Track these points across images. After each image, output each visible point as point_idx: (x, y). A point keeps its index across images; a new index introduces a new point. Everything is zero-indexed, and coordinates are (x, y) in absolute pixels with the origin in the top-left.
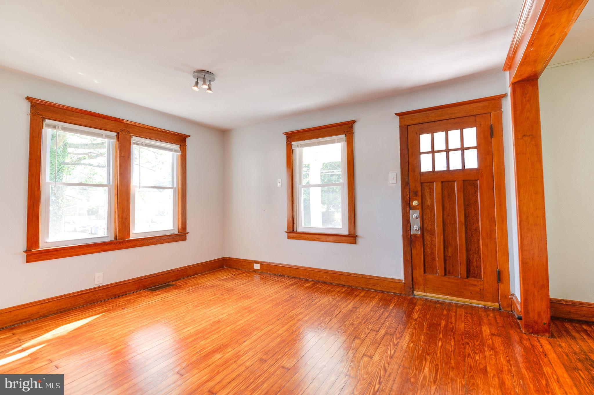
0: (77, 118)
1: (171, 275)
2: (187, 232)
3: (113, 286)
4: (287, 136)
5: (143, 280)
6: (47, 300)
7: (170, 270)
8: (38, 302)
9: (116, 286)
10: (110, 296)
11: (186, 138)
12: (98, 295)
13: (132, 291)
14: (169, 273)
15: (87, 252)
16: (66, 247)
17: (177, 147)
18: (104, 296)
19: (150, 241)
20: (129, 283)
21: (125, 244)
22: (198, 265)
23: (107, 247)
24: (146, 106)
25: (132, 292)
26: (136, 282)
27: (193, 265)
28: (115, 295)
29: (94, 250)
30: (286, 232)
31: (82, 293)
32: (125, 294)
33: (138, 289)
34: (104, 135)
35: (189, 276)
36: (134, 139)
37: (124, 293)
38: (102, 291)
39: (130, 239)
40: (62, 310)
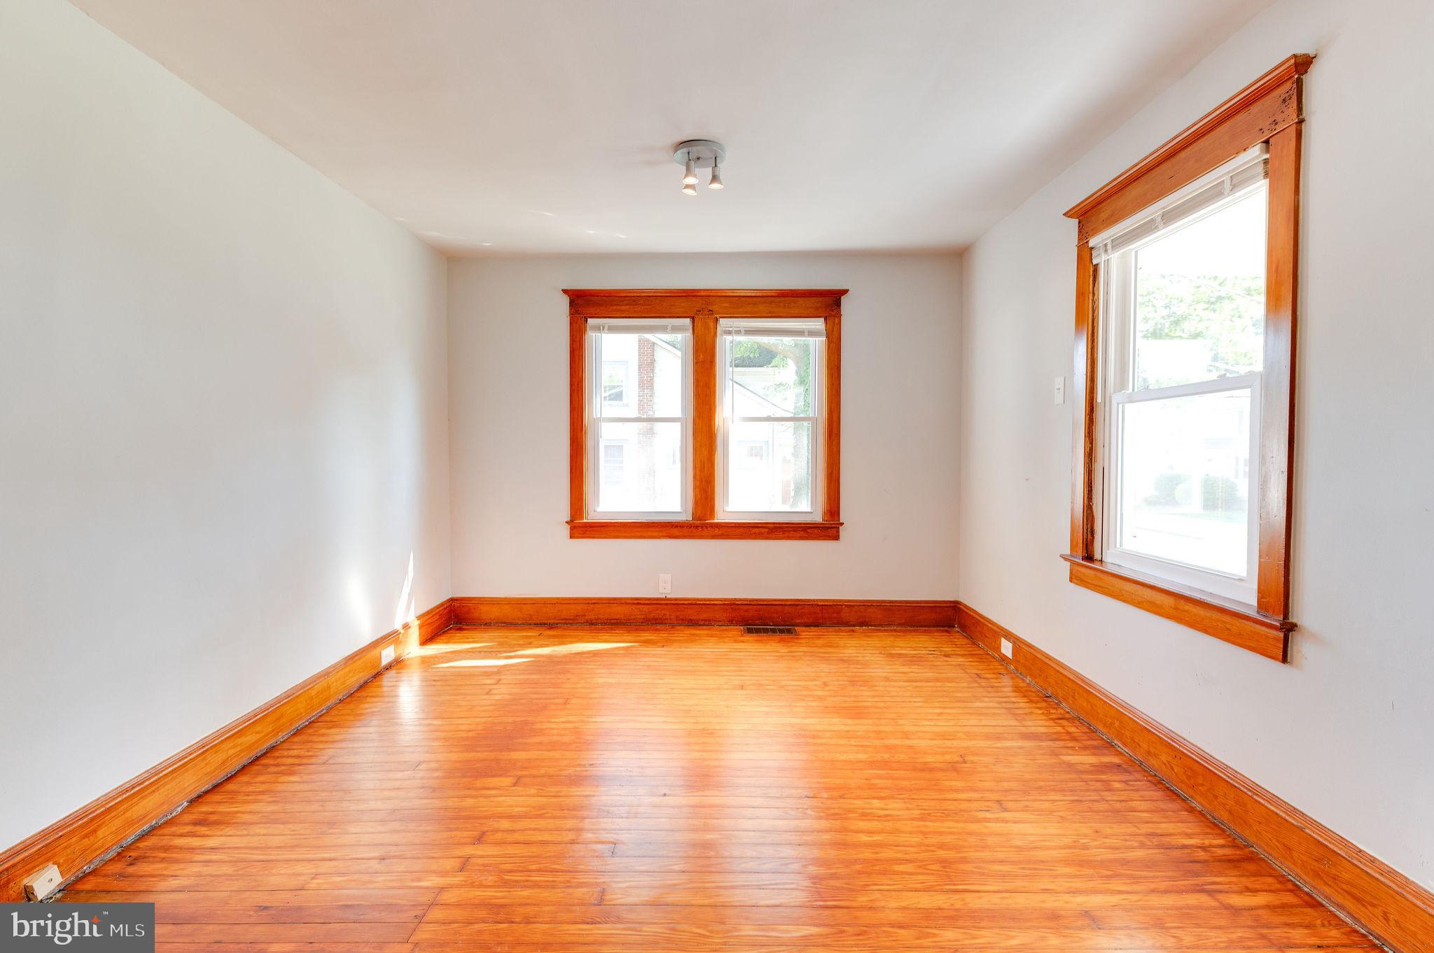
0: (627, 307)
1: (802, 611)
2: (841, 522)
3: (686, 602)
4: (1079, 222)
5: (740, 607)
6: (594, 599)
7: (799, 600)
8: (585, 599)
9: (691, 604)
10: (682, 620)
11: (840, 299)
12: (663, 612)
13: (720, 621)
14: (797, 605)
15: (645, 534)
16: (629, 523)
17: (818, 324)
18: (672, 617)
19: (753, 531)
20: (714, 604)
21: (706, 530)
22: (870, 604)
23: (676, 531)
24: (735, 250)
25: (720, 623)
26: (726, 607)
27: (856, 601)
28: (691, 620)
29: (656, 534)
30: (1066, 559)
31: (639, 602)
32: (707, 623)
33: (732, 622)
34: (669, 328)
35: (847, 624)
36: (724, 323)
37: (705, 621)
38: (669, 607)
39: (716, 521)
40: (613, 621)
